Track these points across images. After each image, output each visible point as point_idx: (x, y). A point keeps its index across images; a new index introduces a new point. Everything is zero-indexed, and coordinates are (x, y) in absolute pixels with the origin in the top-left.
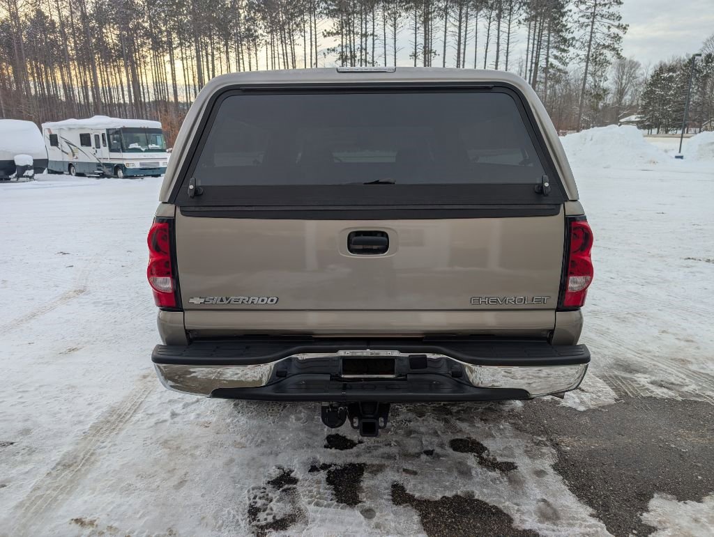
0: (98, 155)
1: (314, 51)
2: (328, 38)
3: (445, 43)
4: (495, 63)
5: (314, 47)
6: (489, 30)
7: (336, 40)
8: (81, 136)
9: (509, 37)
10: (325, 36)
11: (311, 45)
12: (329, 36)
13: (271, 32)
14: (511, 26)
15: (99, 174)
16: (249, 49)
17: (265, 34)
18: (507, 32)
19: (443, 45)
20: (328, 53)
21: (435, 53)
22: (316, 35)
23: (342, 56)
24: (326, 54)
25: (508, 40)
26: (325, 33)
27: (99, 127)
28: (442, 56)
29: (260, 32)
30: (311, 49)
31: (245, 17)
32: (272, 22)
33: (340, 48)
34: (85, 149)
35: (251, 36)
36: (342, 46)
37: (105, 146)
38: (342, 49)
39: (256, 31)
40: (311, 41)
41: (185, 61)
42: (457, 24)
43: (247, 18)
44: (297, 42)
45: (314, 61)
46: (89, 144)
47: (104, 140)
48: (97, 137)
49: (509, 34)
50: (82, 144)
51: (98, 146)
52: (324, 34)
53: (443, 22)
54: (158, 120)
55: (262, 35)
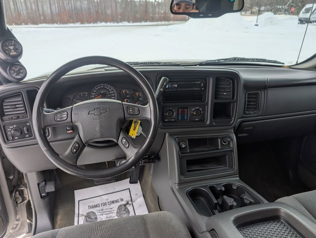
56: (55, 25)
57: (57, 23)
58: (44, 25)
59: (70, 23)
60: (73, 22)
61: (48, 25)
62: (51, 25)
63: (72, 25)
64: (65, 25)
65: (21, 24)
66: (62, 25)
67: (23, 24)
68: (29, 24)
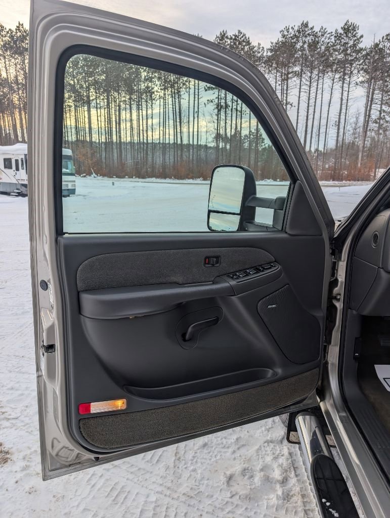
0: (18, 177)
1: (196, 102)
2: (208, 92)
3: (299, 97)
4: (338, 114)
5: (196, 99)
6: (332, 89)
7: (214, 93)
8: (5, 160)
9: (348, 94)
10: (206, 90)
11: (195, 98)
12: (209, 90)
13: (164, 89)
14: (350, 86)
15: (18, 193)
16: (147, 101)
17: (159, 91)
18: (347, 90)
19: (298, 99)
20: (208, 103)
21: (291, 105)
22: (198, 89)
23: (218, 106)
24: (206, 104)
25: (348, 97)
26: (206, 87)
27: (18, 152)
28: (297, 107)
29: (156, 89)
30: (194, 101)
31: (145, 77)
32: (166, 81)
33: (217, 100)
34: (7, 171)
35: (149, 92)
36: (219, 98)
37: (23, 169)
38: (218, 101)
39: (153, 88)
40: (195, 95)
41: (99, 110)
42: (308, 83)
43: (147, 78)
44: (183, 97)
45: (196, 109)
46: (10, 168)
47: (22, 164)
48: (17, 161)
49: (348, 92)
50: (5, 167)
51: (17, 169)
52: (205, 89)
53: (298, 82)
54: (69, 148)
55: (157, 92)
56: (168, 180)
57: (170, 178)
58: (154, 179)
59: (189, 179)
60: (192, 178)
61: (159, 180)
62: (163, 181)
63: (191, 181)
64: (181, 181)
65: (123, 177)
66: (177, 181)
67: (126, 177)
68: (134, 177)
